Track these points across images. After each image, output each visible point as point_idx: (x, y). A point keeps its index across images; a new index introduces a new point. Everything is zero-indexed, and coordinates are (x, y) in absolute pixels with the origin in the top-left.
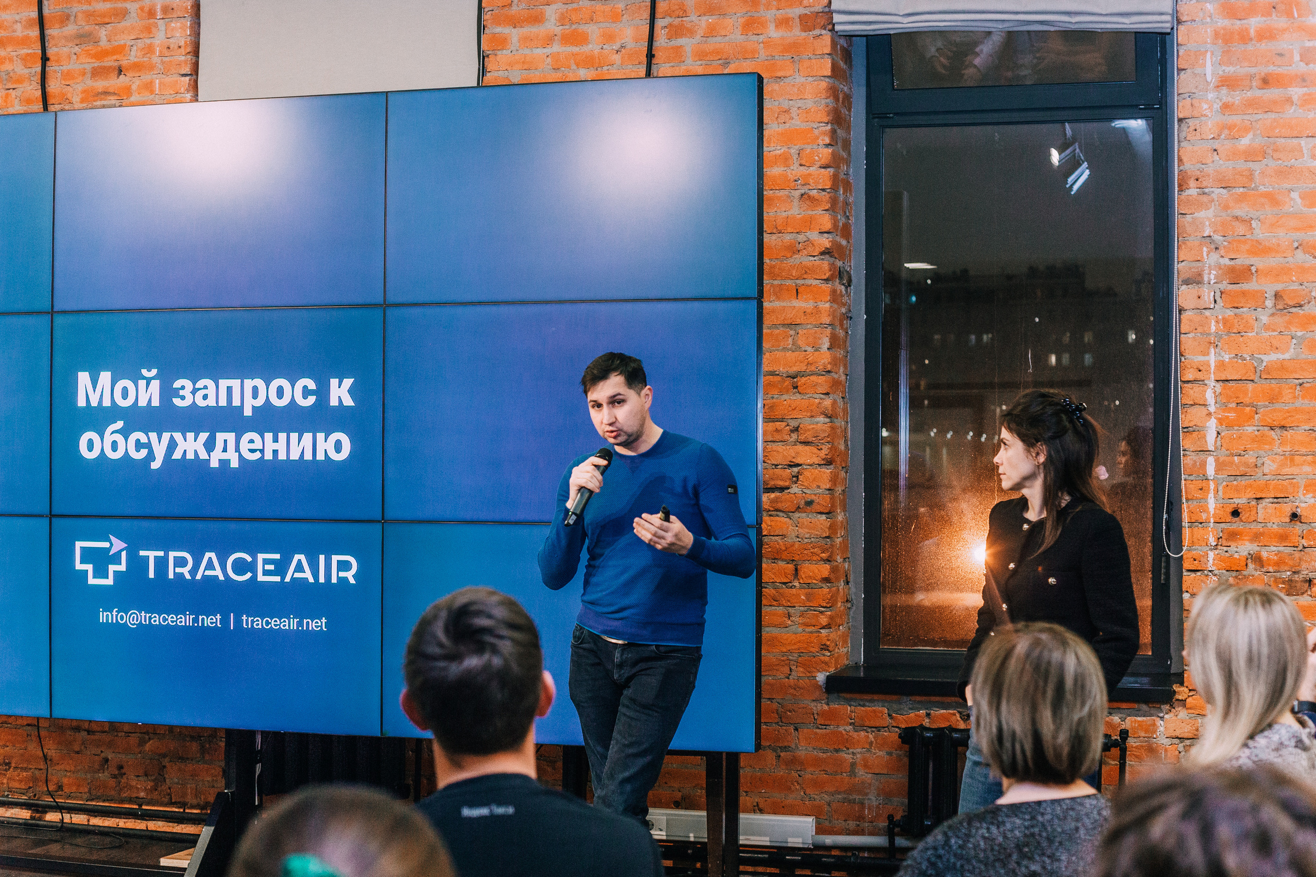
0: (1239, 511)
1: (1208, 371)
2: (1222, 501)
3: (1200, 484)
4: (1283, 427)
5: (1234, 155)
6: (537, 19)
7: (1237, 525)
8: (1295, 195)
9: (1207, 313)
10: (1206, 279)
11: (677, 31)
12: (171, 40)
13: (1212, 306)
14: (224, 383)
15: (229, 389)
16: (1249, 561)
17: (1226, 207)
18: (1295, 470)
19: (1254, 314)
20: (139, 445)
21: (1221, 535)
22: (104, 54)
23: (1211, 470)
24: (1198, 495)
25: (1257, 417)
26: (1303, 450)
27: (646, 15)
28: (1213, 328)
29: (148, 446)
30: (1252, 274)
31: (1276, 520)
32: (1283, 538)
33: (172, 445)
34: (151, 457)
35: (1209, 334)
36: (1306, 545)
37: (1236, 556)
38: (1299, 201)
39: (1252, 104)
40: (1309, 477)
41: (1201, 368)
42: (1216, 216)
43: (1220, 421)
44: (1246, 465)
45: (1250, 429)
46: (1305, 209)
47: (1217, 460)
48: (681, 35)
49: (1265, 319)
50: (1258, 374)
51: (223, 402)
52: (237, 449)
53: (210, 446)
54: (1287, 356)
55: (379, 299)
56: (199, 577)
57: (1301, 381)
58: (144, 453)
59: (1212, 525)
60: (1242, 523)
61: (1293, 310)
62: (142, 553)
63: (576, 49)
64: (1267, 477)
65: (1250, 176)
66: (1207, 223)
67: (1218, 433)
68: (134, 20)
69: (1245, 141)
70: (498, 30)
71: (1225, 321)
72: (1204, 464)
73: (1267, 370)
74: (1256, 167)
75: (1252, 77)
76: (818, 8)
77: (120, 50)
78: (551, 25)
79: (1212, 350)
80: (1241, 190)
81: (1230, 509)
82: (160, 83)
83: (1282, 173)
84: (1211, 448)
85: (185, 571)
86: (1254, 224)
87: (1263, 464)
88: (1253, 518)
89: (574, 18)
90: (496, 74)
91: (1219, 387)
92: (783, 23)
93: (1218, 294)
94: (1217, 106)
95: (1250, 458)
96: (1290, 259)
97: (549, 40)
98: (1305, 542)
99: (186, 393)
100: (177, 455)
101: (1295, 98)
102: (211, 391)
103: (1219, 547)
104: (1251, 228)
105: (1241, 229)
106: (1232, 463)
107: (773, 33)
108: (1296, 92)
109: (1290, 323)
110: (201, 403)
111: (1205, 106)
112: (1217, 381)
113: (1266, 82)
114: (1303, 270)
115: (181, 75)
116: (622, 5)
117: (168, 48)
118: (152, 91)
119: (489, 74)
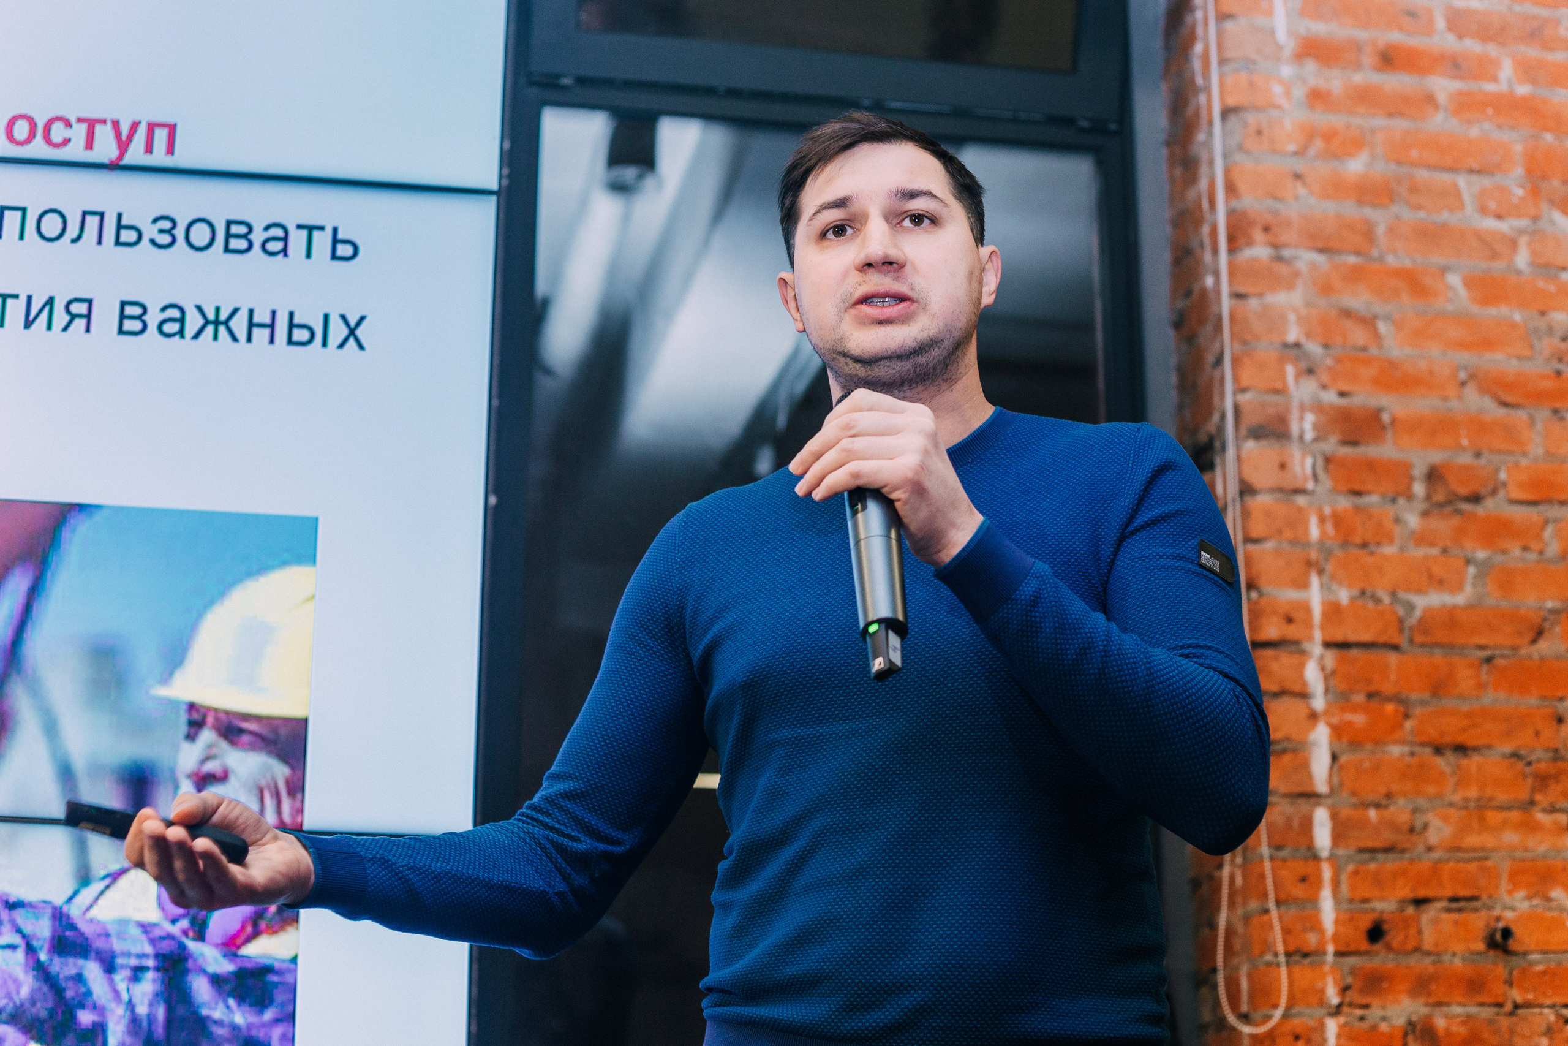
0: (1386, 927)
1: (1308, 623)
2: (1346, 906)
3: (1301, 868)
4: (1461, 749)
5: (1337, 188)
7: (1380, 960)
8: (1454, 280)
9: (1301, 500)
10: (1295, 429)
13: (1310, 485)
16: (1410, 1038)
17: (1326, 289)
18: (1486, 840)
19: (1391, 510)
21: (1349, 980)
23: (1322, 836)
24: (1298, 891)
25: (1409, 724)
26: (1502, 797)
28: (1314, 532)
30: (1383, 428)
31: (1459, 948)
32: (1474, 986)
35: (1307, 544)
36: (1519, 999)
37: (1384, 1027)
38: (1462, 292)
39: (1365, 97)
40: (1519, 854)
41: (1293, 615)
42: (1308, 305)
43: (1337, 731)
44: (1393, 826)
45: (1396, 751)
46: (1475, 309)
47: (1334, 816)
49: (1413, 520)
50: (1406, 634)
54: (1459, 600)
57: (1488, 653)
59: (1330, 958)
60: (1391, 956)
61: (1466, 507)
64: (1436, 855)
65: (1368, 233)
66: (1292, 317)
67: (1334, 758)
69: (1356, 166)
71: (1338, 520)
72: (1307, 825)
73: (1424, 625)
74: (1380, 218)
75: (1357, 47)
79: (1315, 581)
80: (1352, 259)
81: (1365, 923)
84: (1322, 787)
86: (1382, 327)
87: (1425, 826)
88: (1411, 944)
91: (1331, 658)
93: (1320, 463)
94: (1299, 92)
95: (1400, 811)
96: (1454, 404)
98: (1516, 995)
101: (1442, 98)
103: (1346, 1009)
104: (1377, 336)
105: (1359, 336)
106: (1364, 823)
108: (1443, 86)
109: (1460, 533)
111: (1277, 89)
112: (1327, 645)
113: (1388, 59)
114: (1479, 426)
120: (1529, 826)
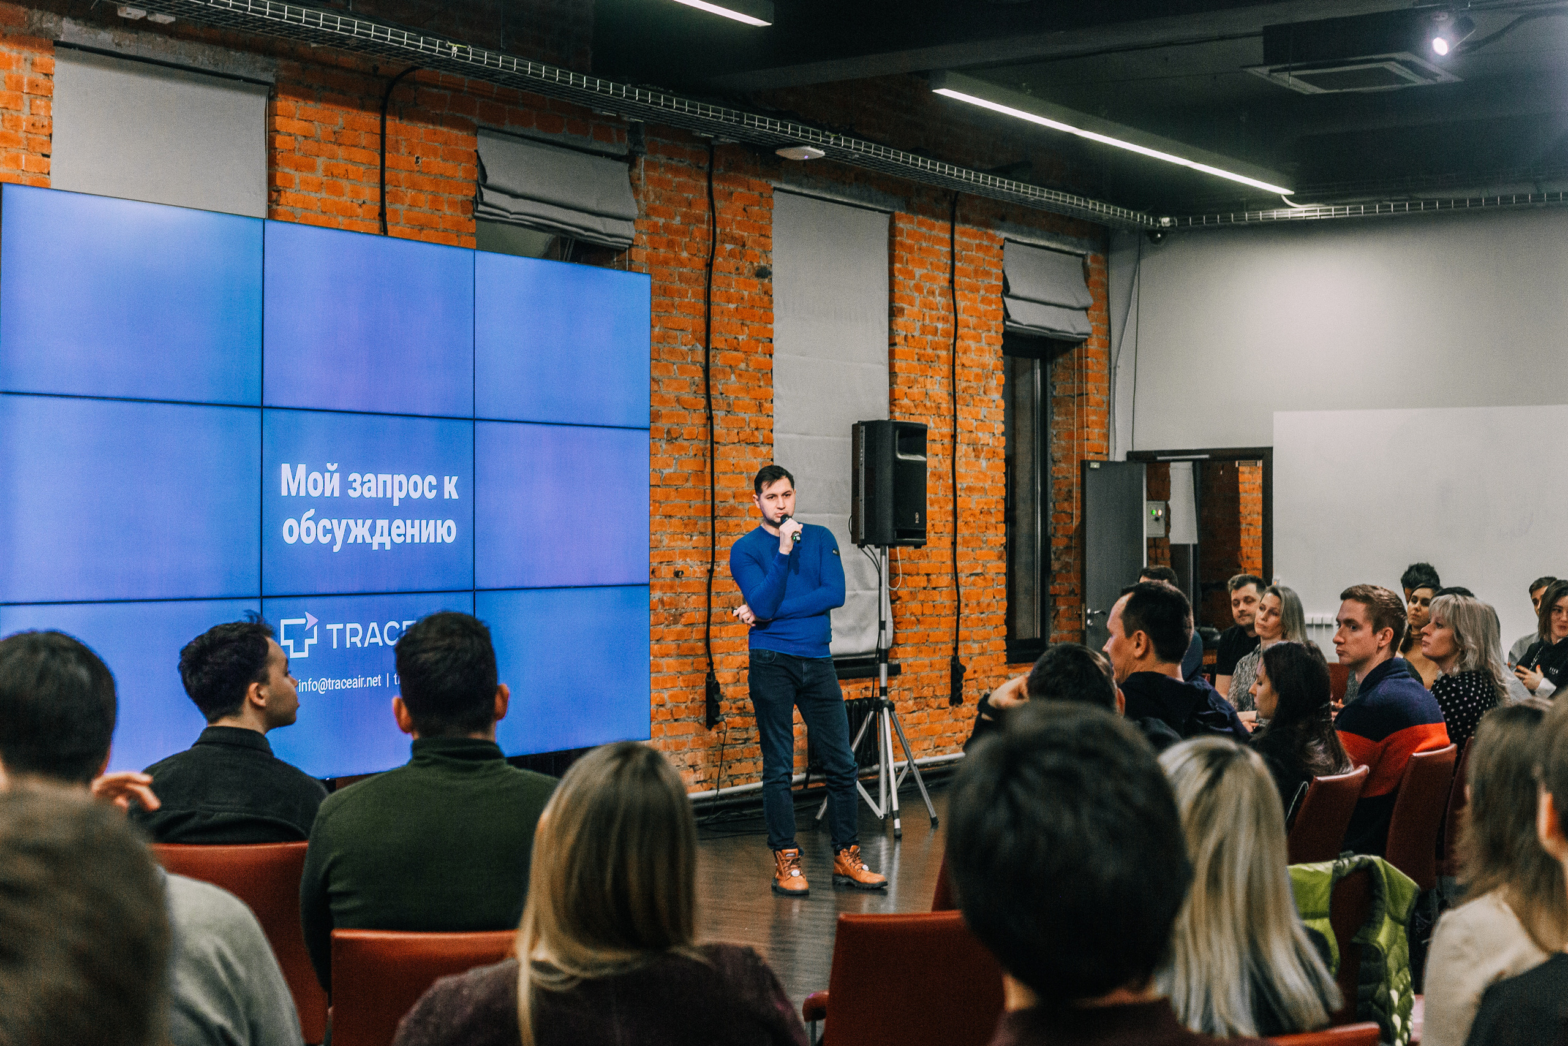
0: (655, 570)
4: (670, 516)
6: (312, 168)
8: (675, 367)
11: (397, 199)
12: (36, 118)
14: (382, 477)
15: (385, 482)
16: (659, 603)
18: (674, 544)
19: (660, 443)
20: (326, 532)
25: (661, 509)
26: (678, 531)
27: (377, 179)
29: (331, 531)
30: (660, 416)
31: (669, 576)
32: (672, 587)
33: (348, 531)
34: (333, 541)
37: (654, 600)
45: (658, 517)
46: (679, 377)
48: (398, 202)
49: (664, 446)
50: (661, 482)
51: (381, 495)
52: (390, 535)
53: (372, 531)
54: (672, 471)
55: (470, 414)
56: (366, 645)
58: (329, 536)
60: (656, 579)
61: (675, 441)
62: (329, 627)
63: (336, 199)
64: (665, 549)
65: (660, 352)
70: (287, 170)
73: (665, 479)
74: (661, 347)
75: (659, 287)
76: (471, 198)
78: (319, 175)
82: (27, 160)
83: (672, 352)
85: (357, 640)
87: (663, 540)
88: (660, 575)
89: (335, 172)
90: (286, 211)
92: (452, 204)
95: (658, 536)
97: (320, 186)
99: (356, 485)
100: (351, 540)
101: (676, 304)
102: (373, 485)
107: (447, 211)
108: (677, 301)
110: (367, 495)
113: (665, 292)
114: (679, 416)
115: (44, 155)
116: (362, 168)
117: (33, 125)
118: (18, 166)
119: (279, 207)
120: (682, 539)
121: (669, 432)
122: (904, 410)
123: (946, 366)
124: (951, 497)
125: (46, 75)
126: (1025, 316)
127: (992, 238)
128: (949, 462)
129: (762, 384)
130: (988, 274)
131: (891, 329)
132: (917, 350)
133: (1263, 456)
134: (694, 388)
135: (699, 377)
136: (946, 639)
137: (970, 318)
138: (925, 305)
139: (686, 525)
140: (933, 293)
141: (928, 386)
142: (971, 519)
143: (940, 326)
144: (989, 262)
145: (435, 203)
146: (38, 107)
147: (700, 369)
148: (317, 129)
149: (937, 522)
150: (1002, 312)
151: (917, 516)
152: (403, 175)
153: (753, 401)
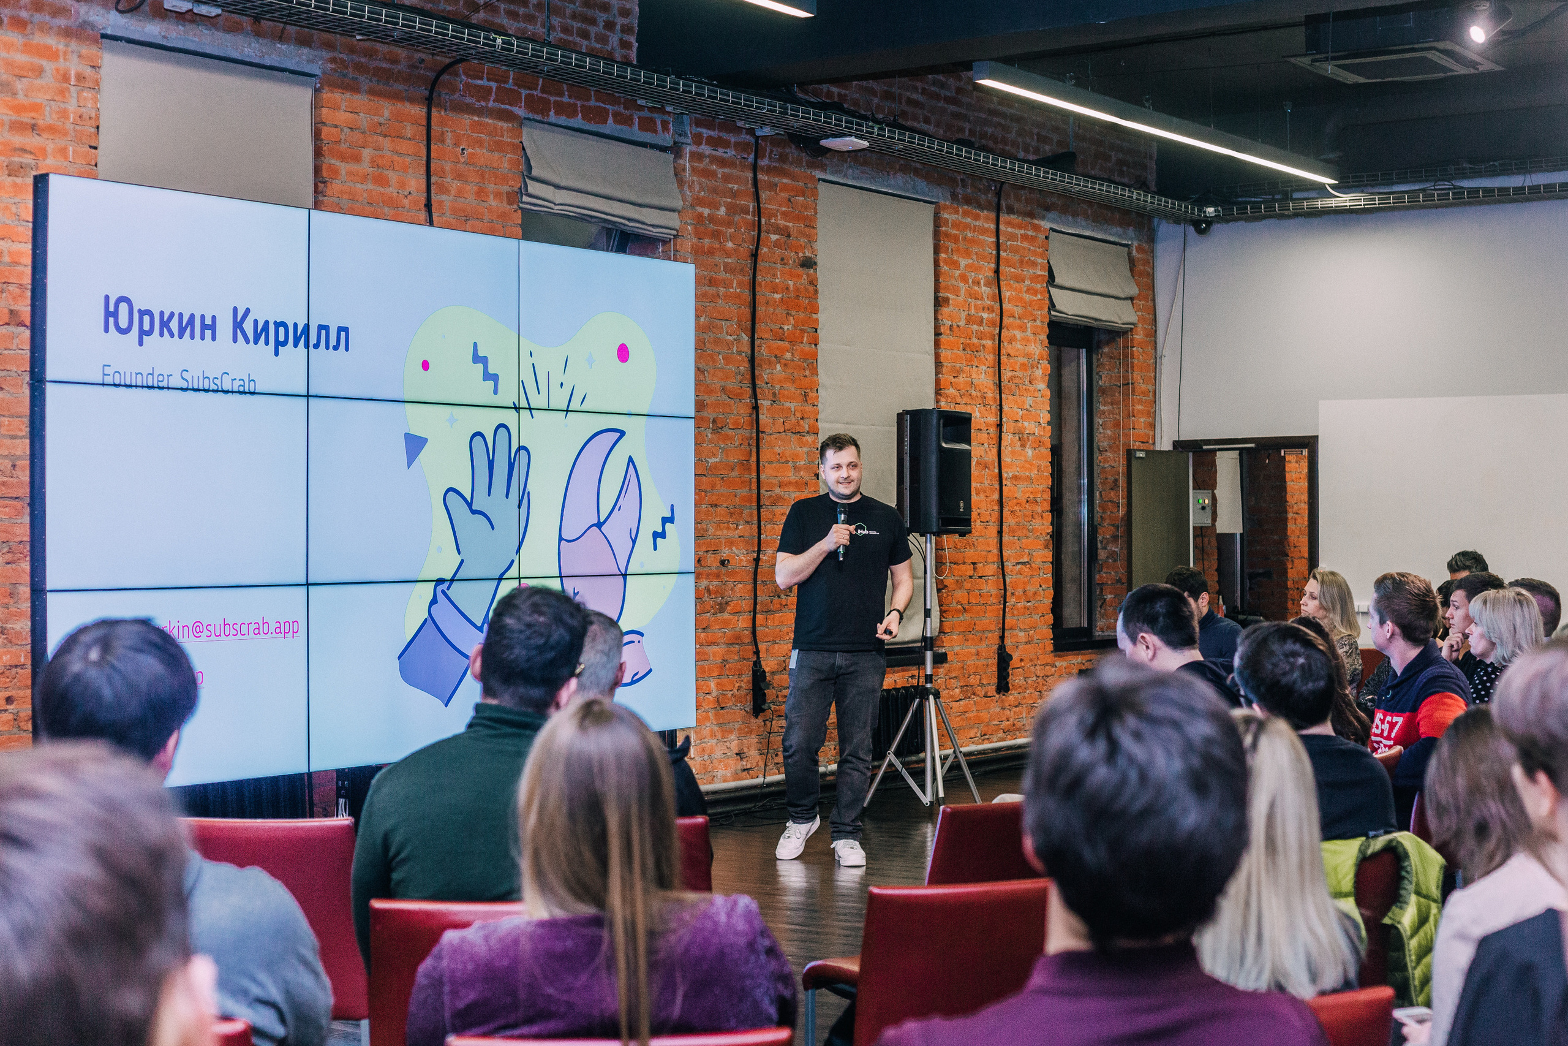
4: (716, 505)
6: (357, 159)
8: (721, 357)
11: (444, 190)
12: (83, 110)
18: (720, 533)
22: (19, 109)
26: (724, 520)
27: (423, 170)
40: (726, 537)
48: (444, 193)
49: (709, 435)
54: (717, 460)
61: (720, 431)
63: (382, 190)
64: (711, 538)
68: (48, 79)
70: (333, 161)
73: (711, 468)
76: (516, 189)
77: (37, 108)
78: (365, 167)
82: (74, 151)
87: (709, 529)
89: (381, 163)
90: (331, 199)
92: (498, 195)
97: (364, 178)
107: (493, 203)
109: (718, 439)
114: (724, 405)
115: (91, 147)
116: (408, 159)
117: (80, 117)
118: (66, 158)
119: (326, 198)
121: (714, 421)
122: (949, 400)
123: (992, 356)
124: (997, 486)
125: (93, 67)
126: (1071, 306)
127: (1036, 228)
128: (995, 451)
129: (807, 373)
130: (1034, 264)
131: (936, 319)
132: (962, 340)
133: (1308, 444)
134: (739, 377)
135: (744, 367)
136: (993, 627)
137: (1015, 308)
138: (970, 296)
139: (732, 514)
140: (979, 283)
141: (974, 376)
142: (1017, 508)
143: (985, 315)
144: (1035, 253)
145: (481, 193)
146: (85, 99)
147: (746, 359)
148: (363, 120)
149: (982, 511)
150: (1047, 302)
151: (962, 505)
152: (448, 167)
153: (799, 391)
